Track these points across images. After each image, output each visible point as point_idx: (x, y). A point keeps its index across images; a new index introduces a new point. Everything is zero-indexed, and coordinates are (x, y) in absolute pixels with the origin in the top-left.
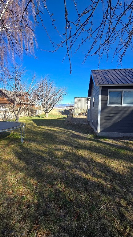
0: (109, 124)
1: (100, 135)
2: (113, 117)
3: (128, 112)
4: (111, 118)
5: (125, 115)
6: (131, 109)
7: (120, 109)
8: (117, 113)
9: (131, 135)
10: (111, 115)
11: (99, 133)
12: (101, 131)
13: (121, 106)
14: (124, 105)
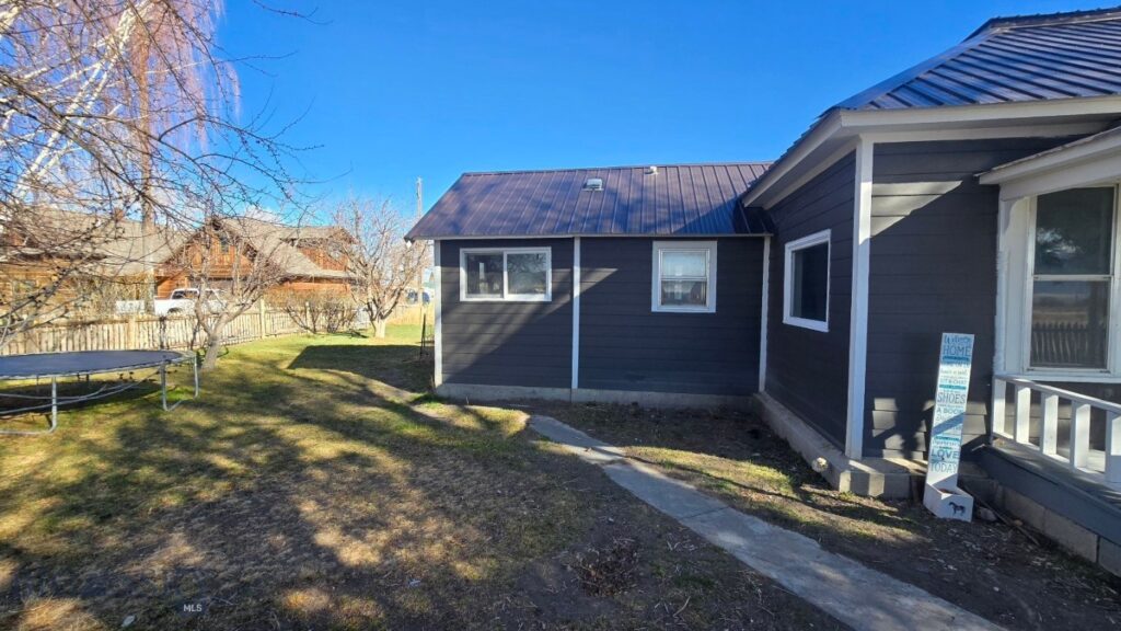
0: (466, 357)
1: (443, 393)
2: (477, 334)
3: (519, 320)
4: (471, 340)
5: (512, 328)
6: (528, 310)
7: (496, 309)
8: (489, 323)
9: (534, 392)
10: (472, 328)
11: (441, 386)
12: (445, 382)
13: (501, 300)
14: (509, 297)
